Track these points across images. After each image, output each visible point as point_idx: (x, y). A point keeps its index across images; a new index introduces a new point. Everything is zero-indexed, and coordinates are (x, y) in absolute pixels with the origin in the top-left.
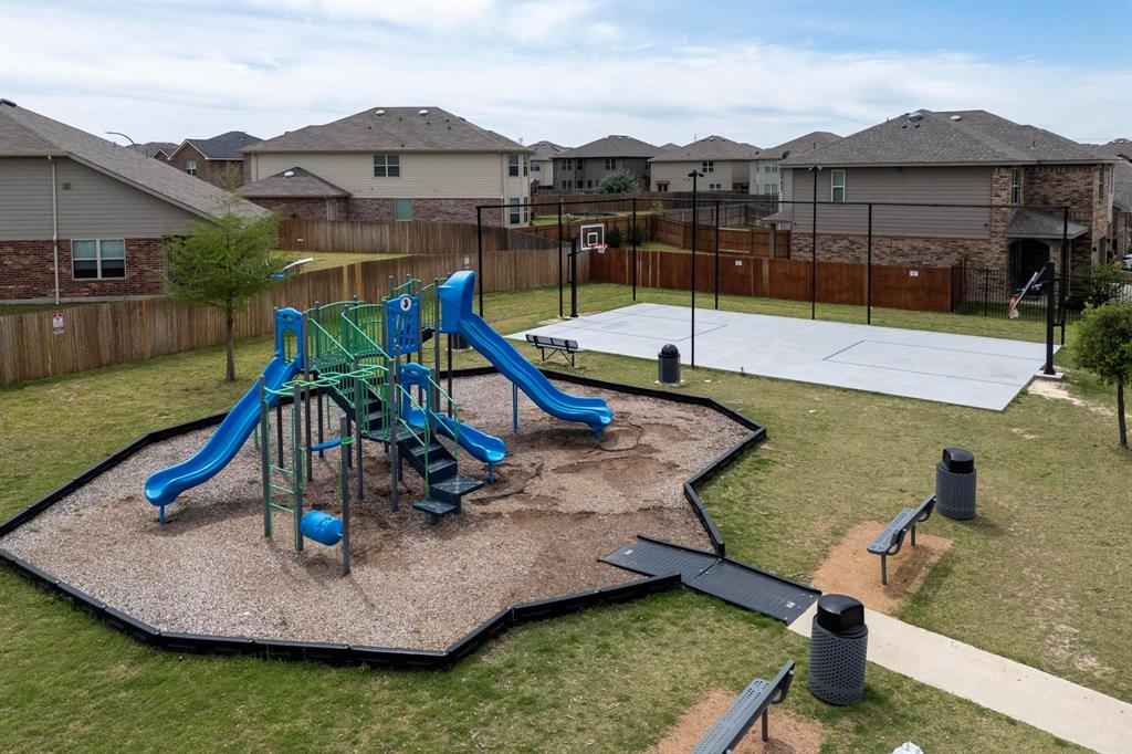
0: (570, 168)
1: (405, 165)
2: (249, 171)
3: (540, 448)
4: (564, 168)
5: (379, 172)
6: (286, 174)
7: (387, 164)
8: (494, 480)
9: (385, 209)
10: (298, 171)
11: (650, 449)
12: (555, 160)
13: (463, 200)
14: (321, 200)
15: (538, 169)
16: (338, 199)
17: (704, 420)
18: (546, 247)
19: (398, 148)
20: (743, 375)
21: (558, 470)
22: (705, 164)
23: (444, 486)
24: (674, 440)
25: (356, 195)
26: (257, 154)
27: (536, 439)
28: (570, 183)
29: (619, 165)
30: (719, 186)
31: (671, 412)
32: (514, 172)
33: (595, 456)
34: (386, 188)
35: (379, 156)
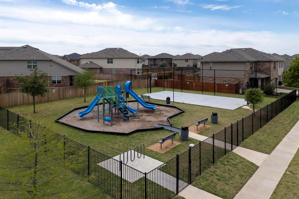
0: (152, 61)
1: (114, 61)
2: (80, 62)
3: (142, 113)
4: (151, 61)
5: (108, 62)
6: (89, 63)
7: (110, 61)
8: (134, 116)
9: (109, 71)
10: (91, 62)
11: (162, 113)
12: (148, 59)
13: (127, 69)
14: (96, 68)
15: (144, 61)
16: (99, 68)
17: (174, 110)
18: (145, 79)
19: (113, 57)
20: (183, 103)
21: (146, 116)
22: (186, 60)
23: (126, 115)
24: (167, 112)
25: (103, 68)
26: (82, 58)
27: (142, 111)
28: (152, 64)
29: (164, 60)
30: (189, 65)
31: (167, 108)
32: (138, 62)
33: (152, 114)
34: (110, 66)
35: (108, 59)
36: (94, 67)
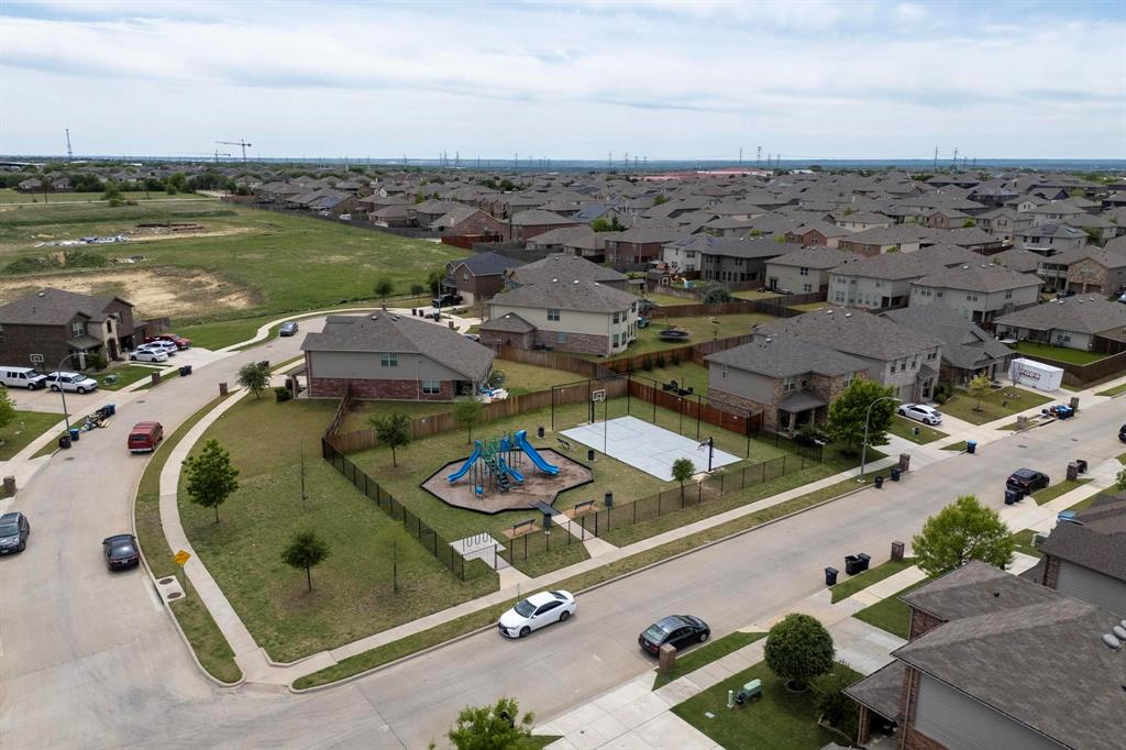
0: (712, 261)
1: (562, 315)
3: (537, 477)
4: (708, 261)
5: (550, 318)
6: (507, 316)
7: (554, 316)
8: (518, 485)
9: (552, 337)
10: (512, 314)
11: (563, 480)
12: (702, 254)
13: (589, 335)
16: (532, 331)
17: (585, 475)
19: (561, 306)
22: (802, 269)
23: (506, 485)
24: (571, 479)
25: (540, 328)
28: (711, 272)
30: (810, 287)
31: (578, 471)
33: (548, 481)
34: (553, 326)
35: (550, 311)
36: (517, 330)
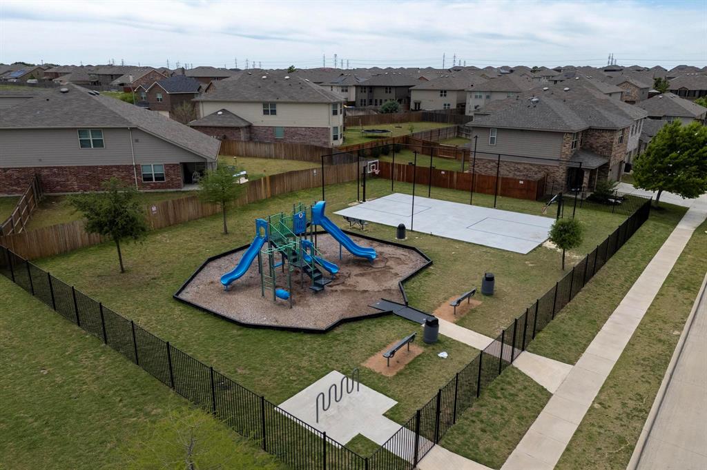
0: (365, 92)
1: (279, 109)
2: (199, 111)
3: (350, 266)
4: (362, 92)
5: (266, 112)
6: (219, 113)
7: (270, 109)
8: (334, 278)
9: (269, 132)
10: (223, 110)
11: (390, 268)
12: (357, 86)
13: (309, 128)
14: (238, 128)
15: (347, 91)
16: (246, 127)
17: (412, 257)
18: (351, 162)
19: (275, 100)
20: (431, 235)
21: (356, 275)
22: (442, 92)
23: (318, 282)
24: (399, 264)
25: (254, 125)
26: (202, 102)
27: (348, 262)
28: (365, 101)
29: (393, 91)
30: (449, 105)
31: (399, 252)
32: (335, 113)
33: (370, 270)
34: (269, 121)
35: (265, 104)
36: (233, 124)
